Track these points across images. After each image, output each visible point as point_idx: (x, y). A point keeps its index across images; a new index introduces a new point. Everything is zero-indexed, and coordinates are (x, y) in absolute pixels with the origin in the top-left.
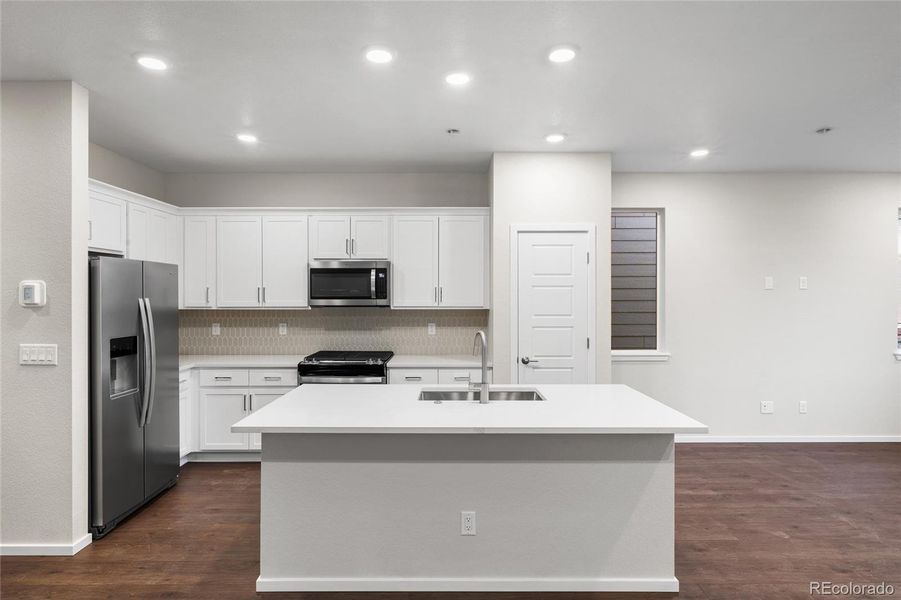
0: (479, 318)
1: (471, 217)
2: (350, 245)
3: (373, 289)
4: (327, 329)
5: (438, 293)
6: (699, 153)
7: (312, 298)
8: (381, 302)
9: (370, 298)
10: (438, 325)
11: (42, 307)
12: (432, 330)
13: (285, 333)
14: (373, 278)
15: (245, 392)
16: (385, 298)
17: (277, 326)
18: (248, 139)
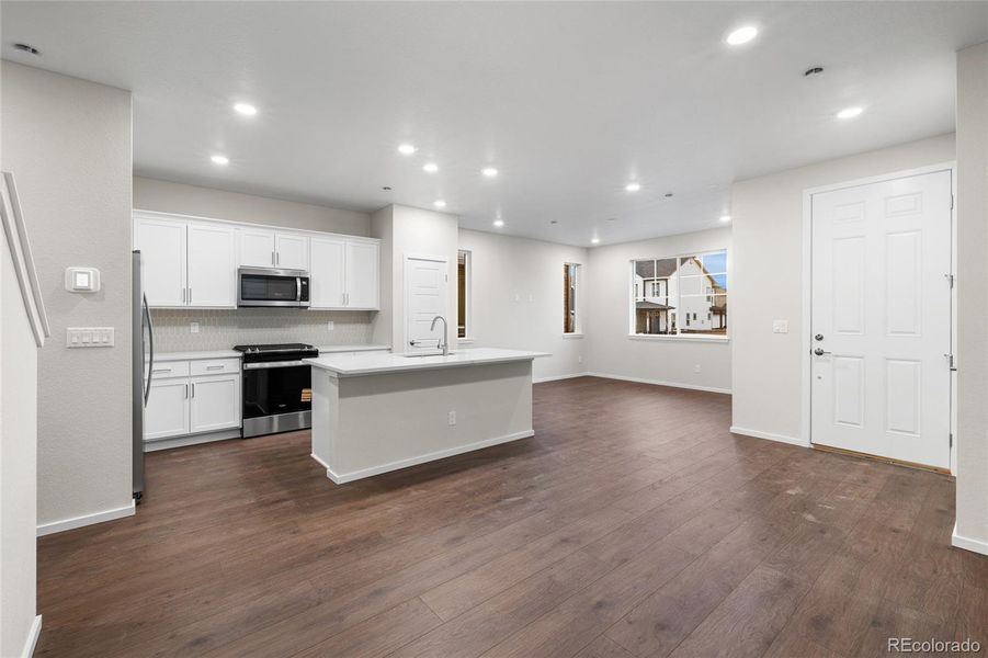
0: (368, 316)
1: (368, 247)
2: (275, 257)
3: (299, 293)
4: (240, 327)
5: (345, 298)
6: (499, 224)
7: (243, 299)
8: (304, 304)
9: (295, 300)
10: (335, 323)
11: (95, 293)
12: (331, 326)
13: (197, 331)
14: (299, 284)
15: (186, 381)
16: (307, 300)
17: (189, 325)
18: (220, 161)
